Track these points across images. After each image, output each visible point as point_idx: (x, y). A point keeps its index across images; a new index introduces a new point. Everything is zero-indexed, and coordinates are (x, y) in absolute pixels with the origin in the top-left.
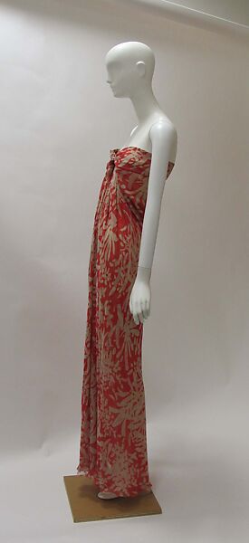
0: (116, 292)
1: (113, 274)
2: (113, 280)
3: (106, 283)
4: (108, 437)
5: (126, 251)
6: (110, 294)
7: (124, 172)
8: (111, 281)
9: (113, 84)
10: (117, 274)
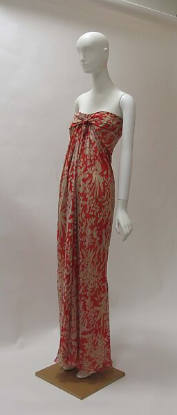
0: (103, 219)
1: (101, 206)
2: (101, 211)
3: (95, 214)
4: (93, 330)
5: (109, 189)
6: (99, 222)
7: (104, 130)
8: (99, 212)
9: (86, 63)
10: (104, 207)
